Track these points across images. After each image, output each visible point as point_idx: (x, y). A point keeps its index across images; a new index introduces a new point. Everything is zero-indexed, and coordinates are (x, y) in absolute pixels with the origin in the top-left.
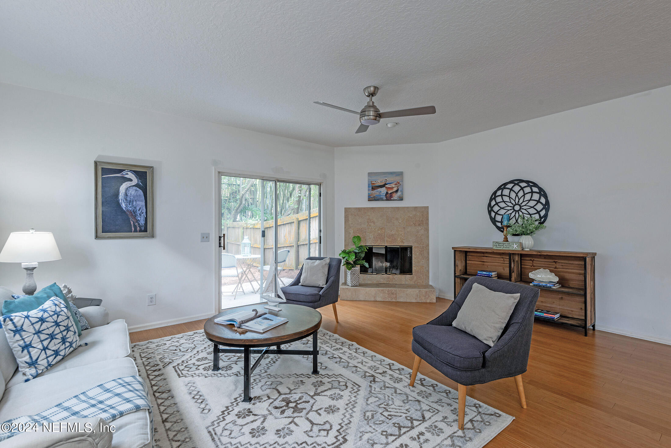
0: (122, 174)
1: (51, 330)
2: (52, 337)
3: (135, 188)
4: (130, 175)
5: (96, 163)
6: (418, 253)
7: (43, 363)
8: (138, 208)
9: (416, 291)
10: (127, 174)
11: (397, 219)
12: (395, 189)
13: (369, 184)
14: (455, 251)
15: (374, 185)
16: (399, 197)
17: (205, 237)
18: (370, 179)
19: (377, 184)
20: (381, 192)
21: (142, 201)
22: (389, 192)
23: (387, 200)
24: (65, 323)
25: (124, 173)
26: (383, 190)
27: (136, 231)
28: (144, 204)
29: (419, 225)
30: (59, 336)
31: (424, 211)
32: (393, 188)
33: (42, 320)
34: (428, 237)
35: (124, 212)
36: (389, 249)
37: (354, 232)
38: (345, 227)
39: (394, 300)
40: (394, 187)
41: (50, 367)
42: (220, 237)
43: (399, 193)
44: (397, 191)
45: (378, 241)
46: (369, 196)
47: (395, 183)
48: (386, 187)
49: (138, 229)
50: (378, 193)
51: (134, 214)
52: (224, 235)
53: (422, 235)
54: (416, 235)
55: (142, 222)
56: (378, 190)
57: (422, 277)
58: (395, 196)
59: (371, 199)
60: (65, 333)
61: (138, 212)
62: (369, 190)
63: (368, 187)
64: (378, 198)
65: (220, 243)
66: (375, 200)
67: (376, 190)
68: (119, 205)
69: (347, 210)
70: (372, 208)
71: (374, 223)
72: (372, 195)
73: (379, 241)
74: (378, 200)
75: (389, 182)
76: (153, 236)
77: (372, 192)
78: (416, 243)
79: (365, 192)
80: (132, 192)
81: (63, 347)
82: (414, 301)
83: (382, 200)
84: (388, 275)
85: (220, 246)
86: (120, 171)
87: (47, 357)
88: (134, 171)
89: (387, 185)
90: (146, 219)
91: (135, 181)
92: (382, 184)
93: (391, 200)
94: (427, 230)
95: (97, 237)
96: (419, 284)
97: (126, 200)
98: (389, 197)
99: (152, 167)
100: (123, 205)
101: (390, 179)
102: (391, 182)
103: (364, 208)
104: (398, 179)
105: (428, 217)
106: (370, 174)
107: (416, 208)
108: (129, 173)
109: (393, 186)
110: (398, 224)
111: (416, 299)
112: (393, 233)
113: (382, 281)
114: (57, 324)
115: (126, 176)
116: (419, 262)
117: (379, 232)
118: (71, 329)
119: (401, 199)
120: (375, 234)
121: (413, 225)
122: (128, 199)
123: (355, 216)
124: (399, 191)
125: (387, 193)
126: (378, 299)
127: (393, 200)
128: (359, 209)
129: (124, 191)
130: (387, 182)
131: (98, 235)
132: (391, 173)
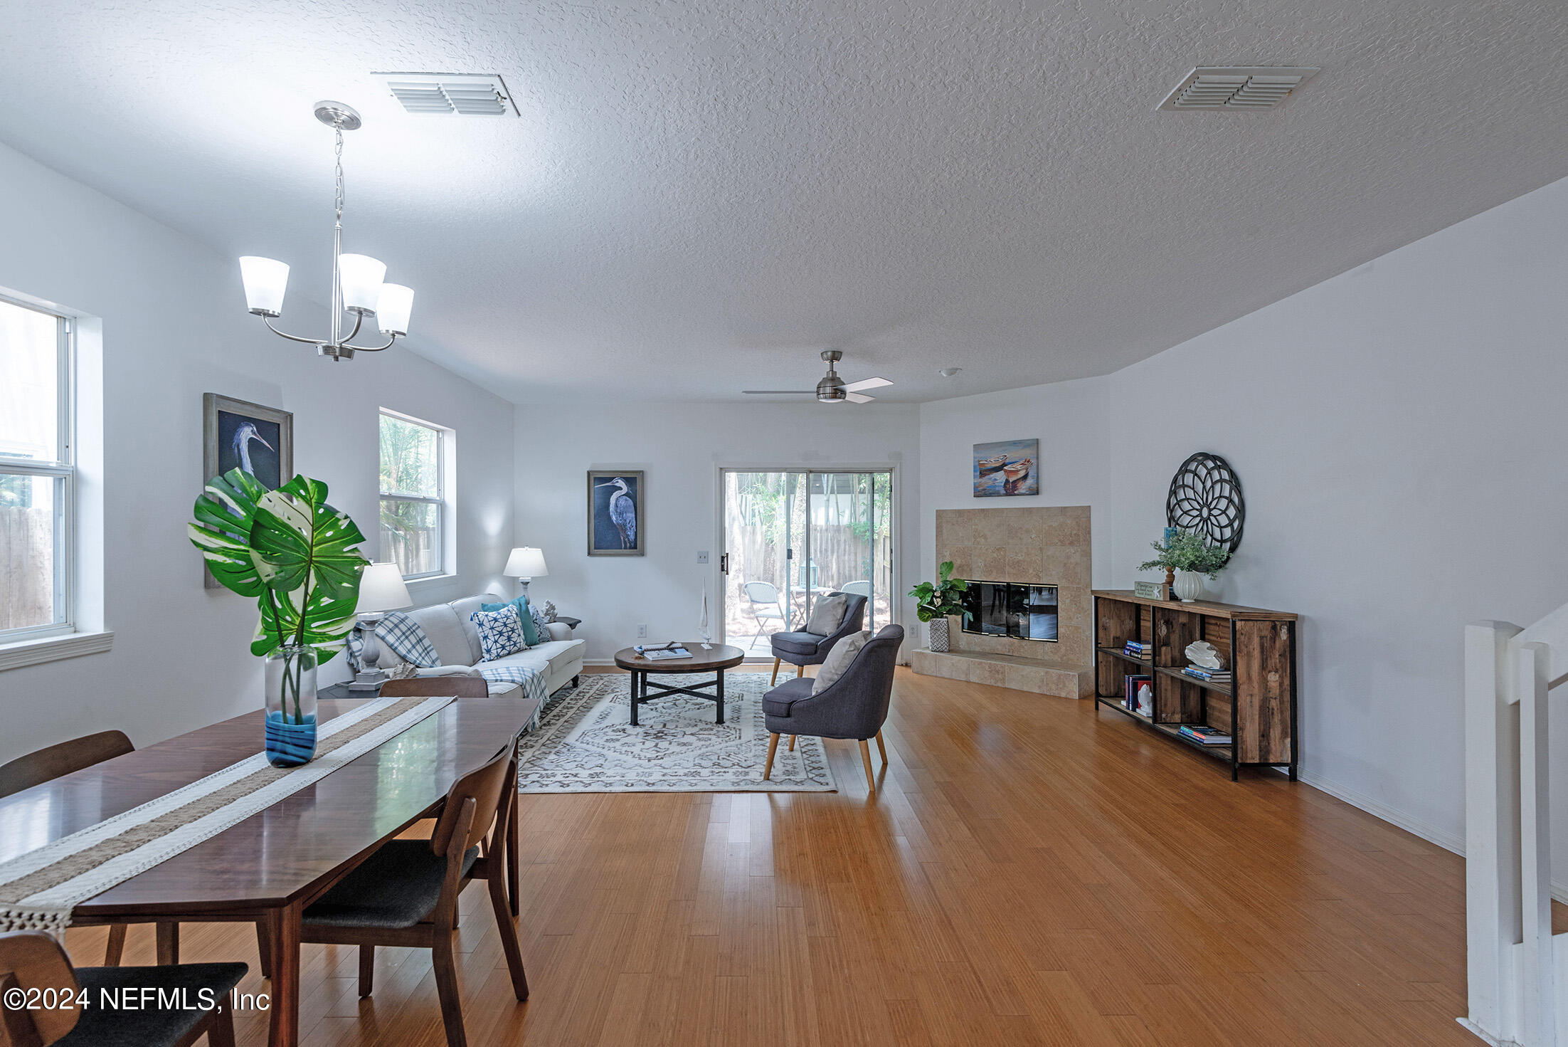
0: (613, 483)
1: (501, 628)
2: (501, 633)
3: (624, 497)
4: (621, 483)
5: (589, 473)
6: (1068, 601)
7: (494, 652)
8: (628, 521)
9: (1041, 671)
10: (617, 482)
11: (1027, 531)
12: (1022, 473)
13: (975, 467)
14: (1097, 599)
15: (983, 468)
16: (1030, 488)
17: (703, 557)
18: (977, 455)
19: (990, 466)
20: (995, 480)
21: (632, 513)
22: (1011, 480)
23: (1007, 494)
24: (512, 626)
25: (614, 481)
26: (1000, 477)
27: (625, 548)
28: (634, 516)
29: (1071, 543)
30: (506, 634)
31: (1084, 514)
32: (1018, 471)
33: (496, 620)
34: (1089, 569)
35: (615, 525)
36: (1012, 589)
37: (950, 555)
38: (937, 545)
39: (999, 684)
40: (1020, 470)
41: (499, 657)
42: (723, 558)
43: (1030, 481)
44: (1025, 477)
45: (992, 572)
46: (975, 488)
47: (1022, 462)
48: (1006, 471)
49: (628, 545)
50: (990, 483)
51: (624, 528)
52: (727, 554)
53: (1077, 564)
54: (1065, 564)
55: (632, 537)
56: (991, 476)
57: (1077, 649)
58: (1023, 487)
59: (980, 493)
60: (510, 633)
61: (629, 526)
62: (975, 477)
63: (974, 471)
64: (991, 492)
65: (723, 566)
66: (986, 495)
67: (987, 477)
68: (610, 518)
69: (940, 514)
70: (983, 510)
71: (985, 538)
72: (980, 485)
73: (994, 573)
74: (990, 495)
75: (1010, 461)
76: (643, 555)
77: (980, 480)
78: (1064, 580)
79: (969, 479)
80: (622, 502)
81: (508, 644)
82: (1036, 690)
83: (998, 494)
84: (1010, 639)
85: (723, 570)
86: (611, 479)
87: (497, 649)
88: (624, 478)
89: (1006, 465)
90: (636, 533)
91: (625, 489)
92: (997, 465)
93: (1015, 495)
94: (1088, 554)
95: (589, 554)
96: (1070, 662)
97: (617, 512)
98: (1010, 489)
99: (642, 472)
100: (614, 518)
101: (1011, 455)
102: (1013, 461)
103: (969, 511)
104: (1028, 453)
105: (1090, 528)
106: (977, 447)
107: (1063, 510)
108: (619, 480)
109: (1019, 467)
110: (1030, 540)
111: (1040, 687)
112: (1020, 558)
113: (1000, 649)
114: (505, 625)
115: (617, 484)
116: (1070, 618)
117: (995, 555)
118: (516, 631)
119: (1035, 492)
120: (987, 559)
121: (1059, 543)
122: (619, 511)
123: (953, 524)
124: (1029, 477)
125: (1007, 481)
126: (973, 679)
127: (1018, 495)
128: (960, 513)
129: (614, 502)
130: (1007, 461)
131: (591, 551)
132: (1015, 443)
